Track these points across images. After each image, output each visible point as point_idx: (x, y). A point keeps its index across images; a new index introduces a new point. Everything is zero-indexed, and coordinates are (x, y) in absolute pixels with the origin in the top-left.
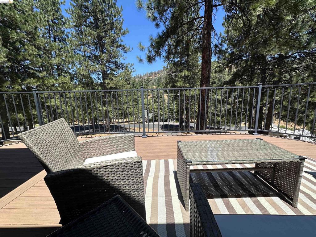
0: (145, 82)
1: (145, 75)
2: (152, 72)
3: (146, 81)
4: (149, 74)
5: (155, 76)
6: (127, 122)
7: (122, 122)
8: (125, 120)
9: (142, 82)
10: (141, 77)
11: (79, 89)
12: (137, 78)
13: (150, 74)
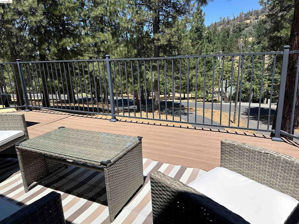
0: (234, 31)
1: (236, 17)
2: (251, 11)
3: (237, 28)
4: (243, 16)
5: (256, 19)
6: (192, 98)
7: (184, 98)
8: (190, 96)
9: (227, 32)
10: (228, 22)
11: (121, 49)
12: (221, 25)
13: (245, 15)
